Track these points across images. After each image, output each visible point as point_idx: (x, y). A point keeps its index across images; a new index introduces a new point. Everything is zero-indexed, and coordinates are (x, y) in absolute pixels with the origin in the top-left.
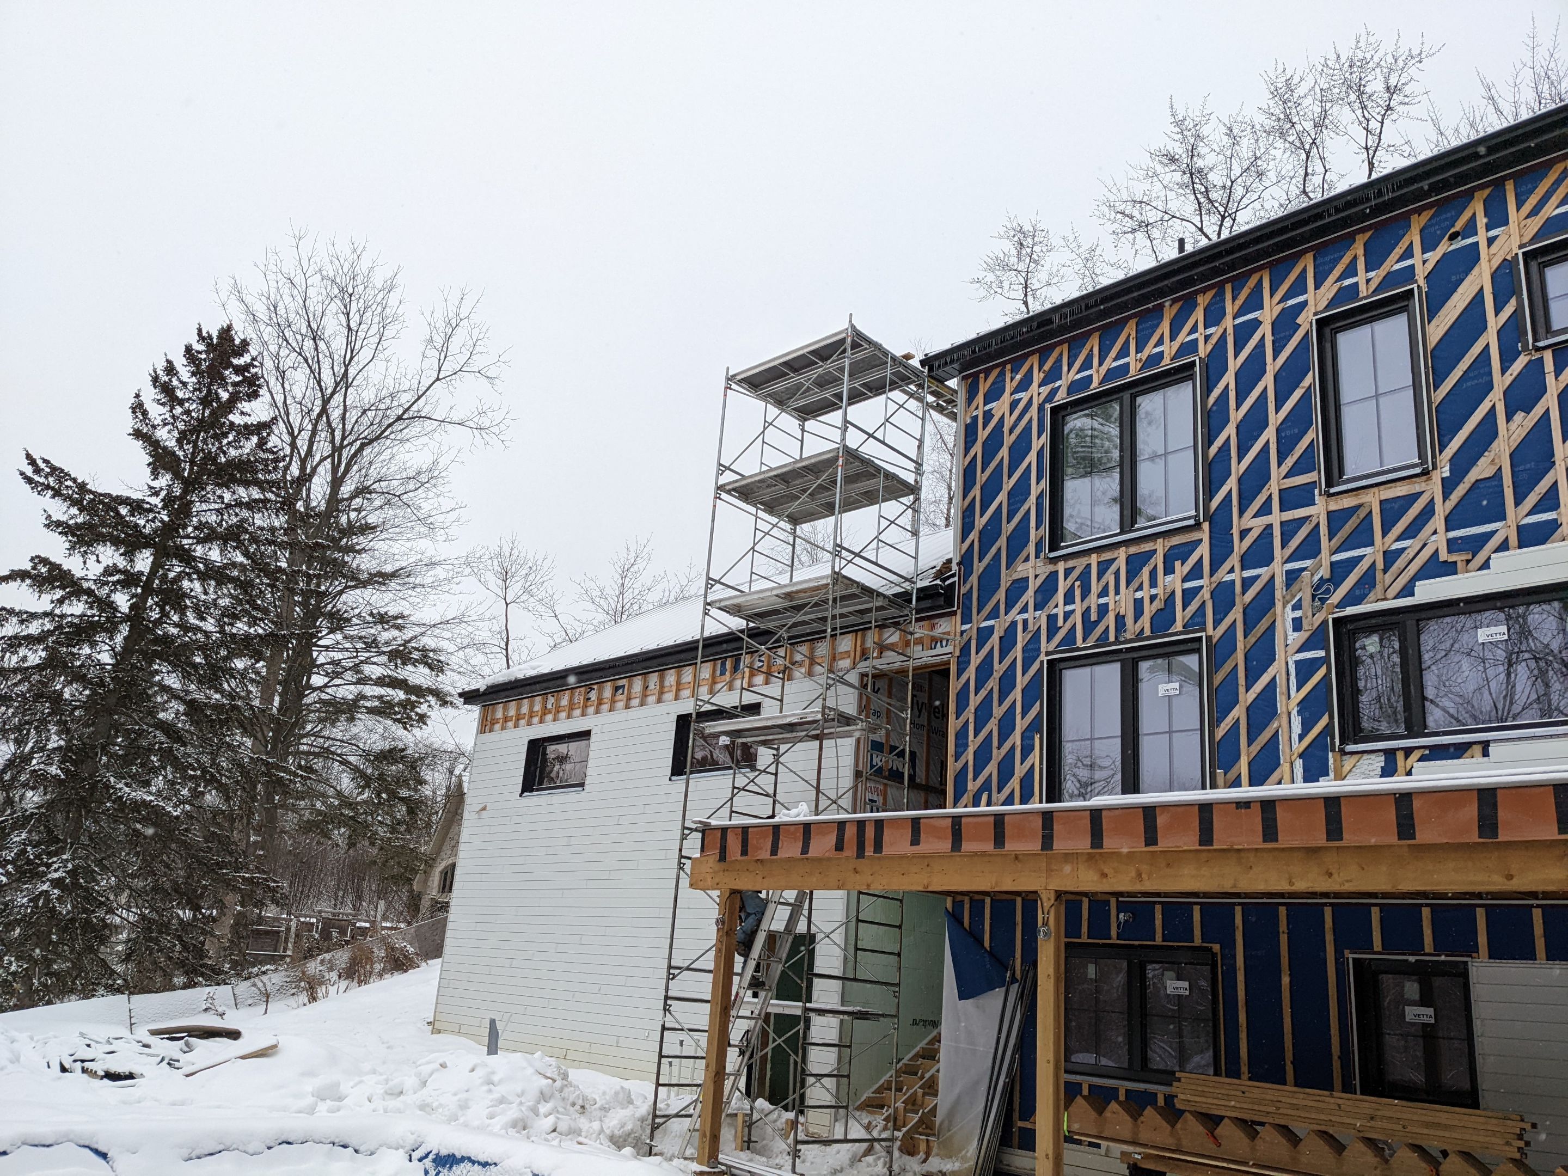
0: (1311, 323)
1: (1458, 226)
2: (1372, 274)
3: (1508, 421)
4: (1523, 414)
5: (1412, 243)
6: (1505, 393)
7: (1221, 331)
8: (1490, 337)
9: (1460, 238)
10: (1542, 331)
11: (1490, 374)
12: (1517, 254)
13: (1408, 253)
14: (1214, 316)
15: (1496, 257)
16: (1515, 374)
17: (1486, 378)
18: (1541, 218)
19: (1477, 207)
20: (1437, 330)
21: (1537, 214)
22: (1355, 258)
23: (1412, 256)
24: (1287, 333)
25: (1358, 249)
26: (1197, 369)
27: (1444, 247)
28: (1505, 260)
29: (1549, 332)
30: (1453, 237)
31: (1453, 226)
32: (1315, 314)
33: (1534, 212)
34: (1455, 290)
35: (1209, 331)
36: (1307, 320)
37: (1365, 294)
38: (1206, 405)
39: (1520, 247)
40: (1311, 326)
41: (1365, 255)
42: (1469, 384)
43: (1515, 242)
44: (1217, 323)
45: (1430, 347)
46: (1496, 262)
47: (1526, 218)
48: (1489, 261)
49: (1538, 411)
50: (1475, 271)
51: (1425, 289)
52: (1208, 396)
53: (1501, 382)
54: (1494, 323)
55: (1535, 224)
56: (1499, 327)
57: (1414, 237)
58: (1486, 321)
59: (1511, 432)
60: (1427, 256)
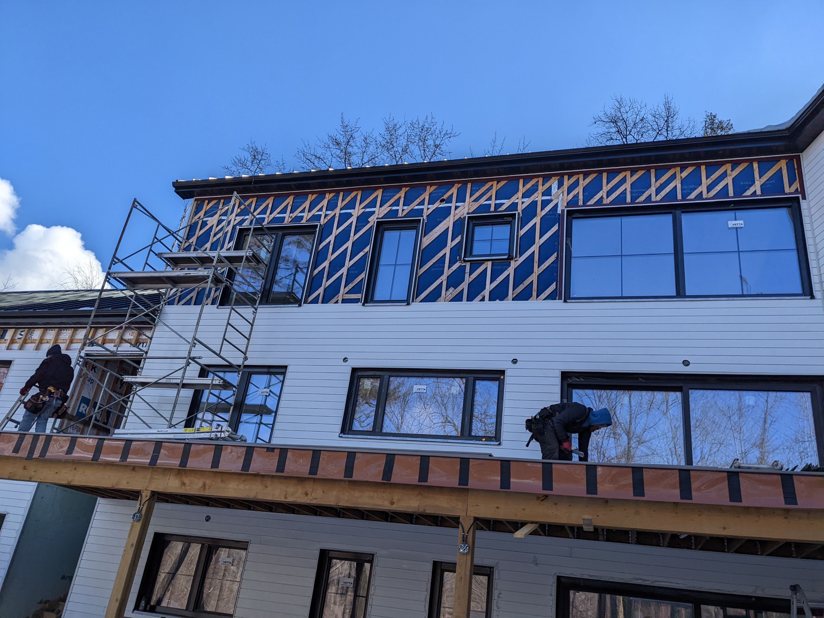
0: (374, 222)
1: (445, 197)
2: (405, 208)
3: (446, 291)
4: (453, 289)
5: (425, 198)
6: (448, 277)
7: (333, 214)
8: (447, 251)
9: (444, 202)
10: (468, 254)
11: (444, 267)
12: (465, 216)
13: (422, 203)
14: (331, 206)
15: (457, 215)
16: (454, 270)
17: (442, 269)
18: (479, 203)
19: (454, 191)
20: (427, 241)
21: (477, 201)
22: (400, 198)
23: (424, 205)
24: (363, 224)
25: (402, 194)
26: (318, 229)
27: (437, 205)
28: (460, 218)
29: (471, 255)
30: (442, 201)
31: (443, 196)
32: (377, 218)
33: (476, 200)
34: (438, 225)
35: (328, 212)
36: (373, 220)
37: (400, 216)
38: (318, 248)
39: (468, 214)
40: (374, 224)
41: (404, 198)
42: (434, 269)
43: (466, 211)
44: (332, 210)
45: (422, 248)
46: (457, 217)
47: (473, 202)
48: (454, 216)
49: (459, 289)
50: (448, 219)
51: (426, 221)
52: (320, 244)
53: (447, 272)
54: (450, 244)
55: (476, 205)
56: (452, 247)
57: (426, 196)
58: (447, 243)
59: (447, 296)
60: (430, 206)
